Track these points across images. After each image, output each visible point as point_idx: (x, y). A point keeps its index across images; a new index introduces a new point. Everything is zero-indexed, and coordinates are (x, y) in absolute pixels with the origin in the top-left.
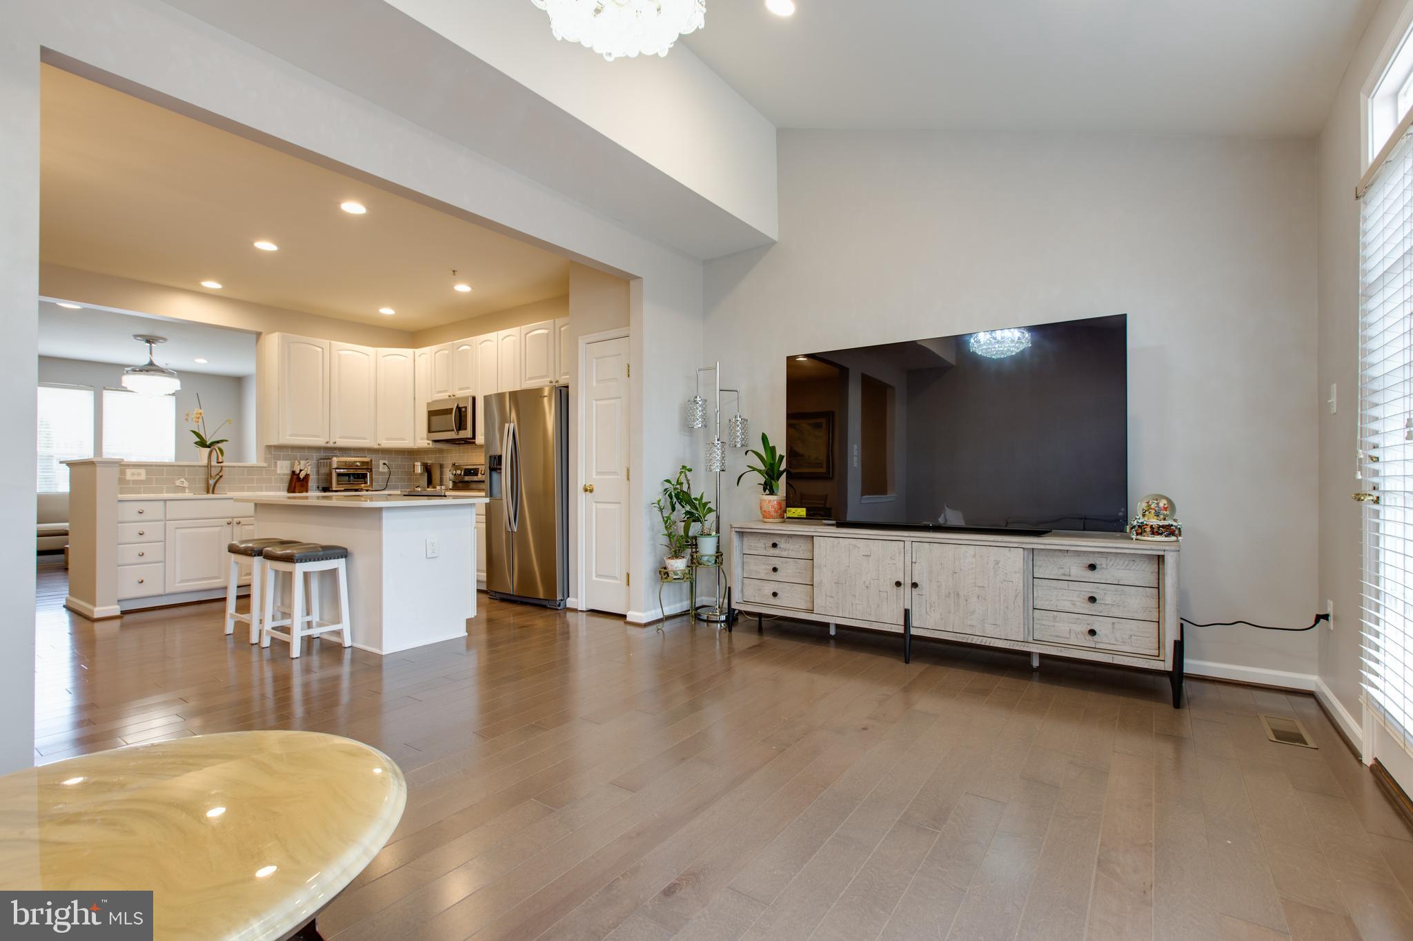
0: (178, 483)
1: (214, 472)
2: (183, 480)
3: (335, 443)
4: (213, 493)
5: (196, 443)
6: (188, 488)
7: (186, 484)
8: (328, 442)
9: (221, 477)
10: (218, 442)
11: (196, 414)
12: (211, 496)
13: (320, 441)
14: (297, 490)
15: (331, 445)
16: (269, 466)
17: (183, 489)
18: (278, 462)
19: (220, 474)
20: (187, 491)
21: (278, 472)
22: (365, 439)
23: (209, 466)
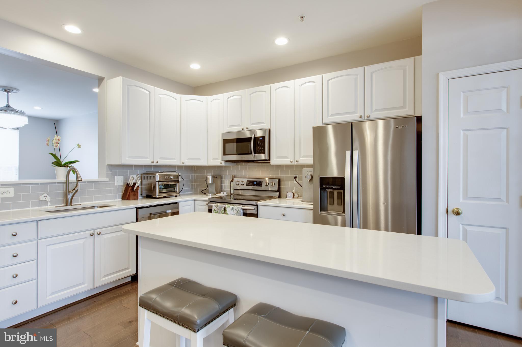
0: (42, 198)
1: (71, 187)
2: (45, 195)
3: (157, 162)
4: (71, 205)
5: (53, 163)
6: (51, 202)
7: (48, 198)
8: (153, 162)
9: (77, 191)
10: (71, 163)
11: (56, 139)
12: (69, 207)
13: (148, 162)
14: (131, 198)
15: (155, 164)
16: (110, 181)
17: (45, 203)
18: (116, 177)
19: (76, 189)
20: (49, 204)
21: (116, 185)
22: (174, 159)
23: (67, 182)
